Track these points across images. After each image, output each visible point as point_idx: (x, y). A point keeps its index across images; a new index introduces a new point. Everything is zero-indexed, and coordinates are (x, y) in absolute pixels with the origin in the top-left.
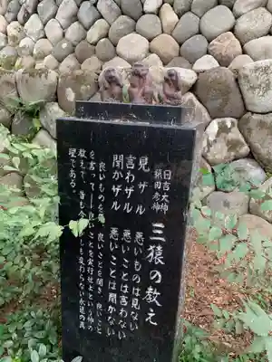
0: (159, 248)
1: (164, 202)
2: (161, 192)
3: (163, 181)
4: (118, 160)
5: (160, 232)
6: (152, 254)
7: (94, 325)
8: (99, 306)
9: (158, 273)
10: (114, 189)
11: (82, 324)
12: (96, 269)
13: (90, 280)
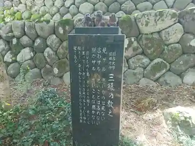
0: (112, 84)
1: (113, 65)
2: (112, 61)
3: (112, 57)
4: (94, 50)
5: (112, 77)
6: (109, 87)
7: (86, 120)
8: (88, 112)
9: (112, 94)
10: (93, 62)
11: (81, 121)
12: (86, 96)
13: (84, 101)
